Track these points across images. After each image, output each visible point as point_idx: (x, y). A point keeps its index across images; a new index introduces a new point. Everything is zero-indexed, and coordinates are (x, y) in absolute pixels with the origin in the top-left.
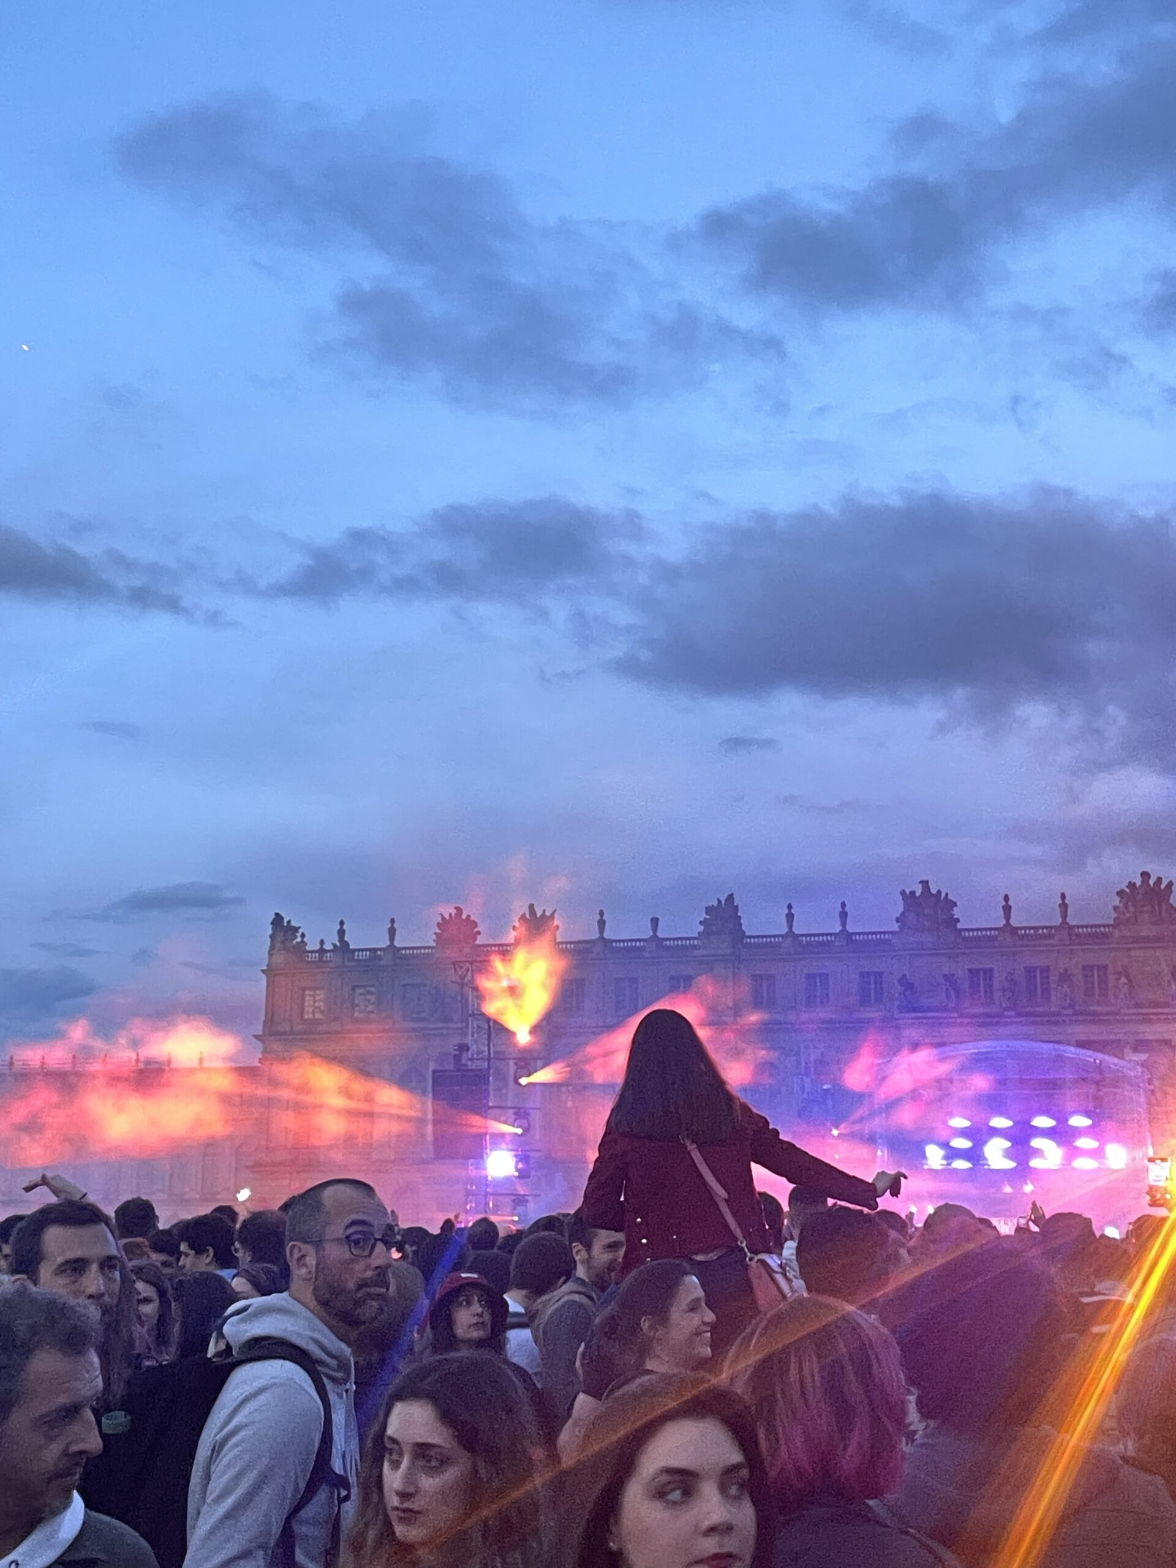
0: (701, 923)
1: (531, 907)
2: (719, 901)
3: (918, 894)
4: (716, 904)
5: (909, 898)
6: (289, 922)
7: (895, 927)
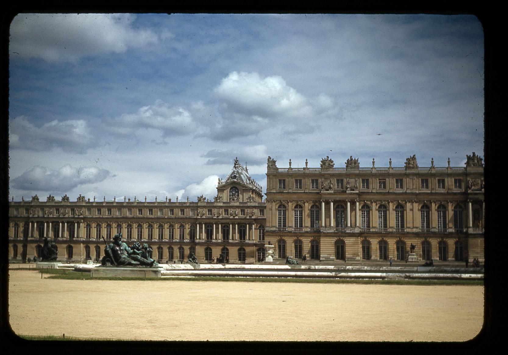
0: (405, 163)
1: (351, 157)
2: (411, 157)
3: (471, 156)
4: (410, 158)
5: (469, 158)
6: (273, 159)
7: (465, 166)
